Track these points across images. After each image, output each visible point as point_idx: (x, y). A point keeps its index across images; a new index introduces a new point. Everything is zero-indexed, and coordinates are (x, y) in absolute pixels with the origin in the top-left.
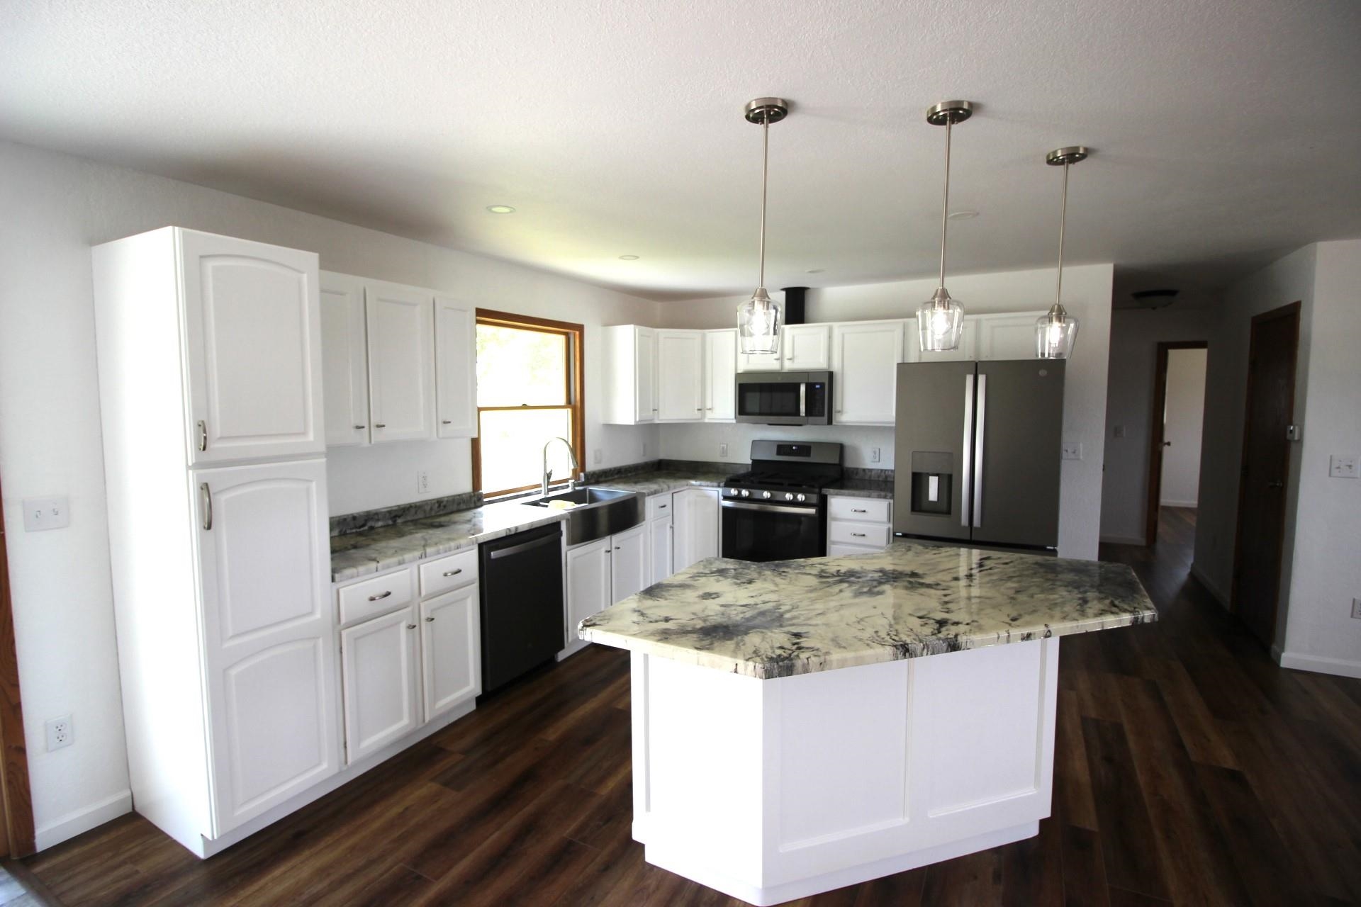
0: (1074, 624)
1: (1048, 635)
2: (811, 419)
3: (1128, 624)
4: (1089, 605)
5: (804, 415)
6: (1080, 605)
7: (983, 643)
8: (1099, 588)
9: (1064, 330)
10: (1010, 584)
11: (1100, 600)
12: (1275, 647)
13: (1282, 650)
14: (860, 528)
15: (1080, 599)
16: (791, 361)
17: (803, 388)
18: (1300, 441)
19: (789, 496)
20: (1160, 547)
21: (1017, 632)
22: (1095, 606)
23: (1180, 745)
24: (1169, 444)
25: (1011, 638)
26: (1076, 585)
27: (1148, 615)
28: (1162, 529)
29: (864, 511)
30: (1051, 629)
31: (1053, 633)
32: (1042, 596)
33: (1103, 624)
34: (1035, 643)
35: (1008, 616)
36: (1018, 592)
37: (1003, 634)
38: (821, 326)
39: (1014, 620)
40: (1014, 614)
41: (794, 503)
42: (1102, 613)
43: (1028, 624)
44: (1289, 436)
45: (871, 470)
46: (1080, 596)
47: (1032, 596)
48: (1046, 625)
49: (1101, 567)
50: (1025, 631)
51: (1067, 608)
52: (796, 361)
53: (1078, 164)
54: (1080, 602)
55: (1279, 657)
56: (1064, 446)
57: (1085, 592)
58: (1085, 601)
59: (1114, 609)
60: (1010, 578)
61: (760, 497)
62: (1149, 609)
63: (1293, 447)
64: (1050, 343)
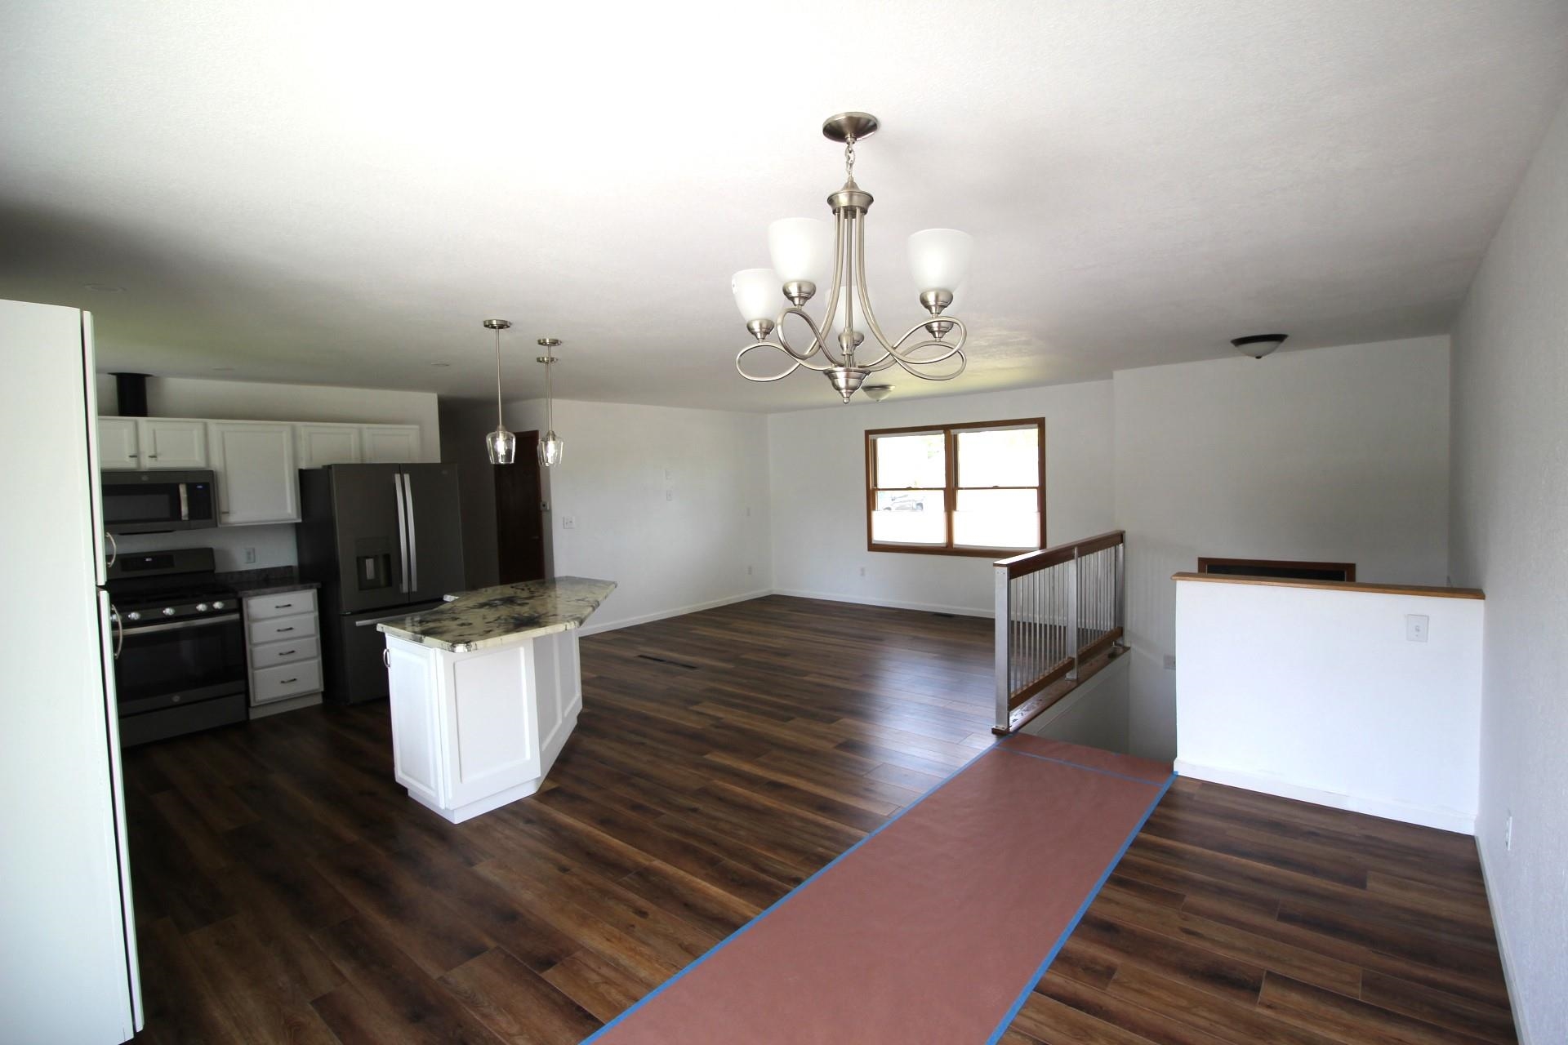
2: (194, 523)
5: (187, 519)
14: (285, 623)
16: (154, 459)
17: (183, 490)
19: (201, 607)
29: (289, 605)
38: (188, 422)
41: (212, 613)
45: (248, 572)
52: (159, 458)
61: (161, 617)
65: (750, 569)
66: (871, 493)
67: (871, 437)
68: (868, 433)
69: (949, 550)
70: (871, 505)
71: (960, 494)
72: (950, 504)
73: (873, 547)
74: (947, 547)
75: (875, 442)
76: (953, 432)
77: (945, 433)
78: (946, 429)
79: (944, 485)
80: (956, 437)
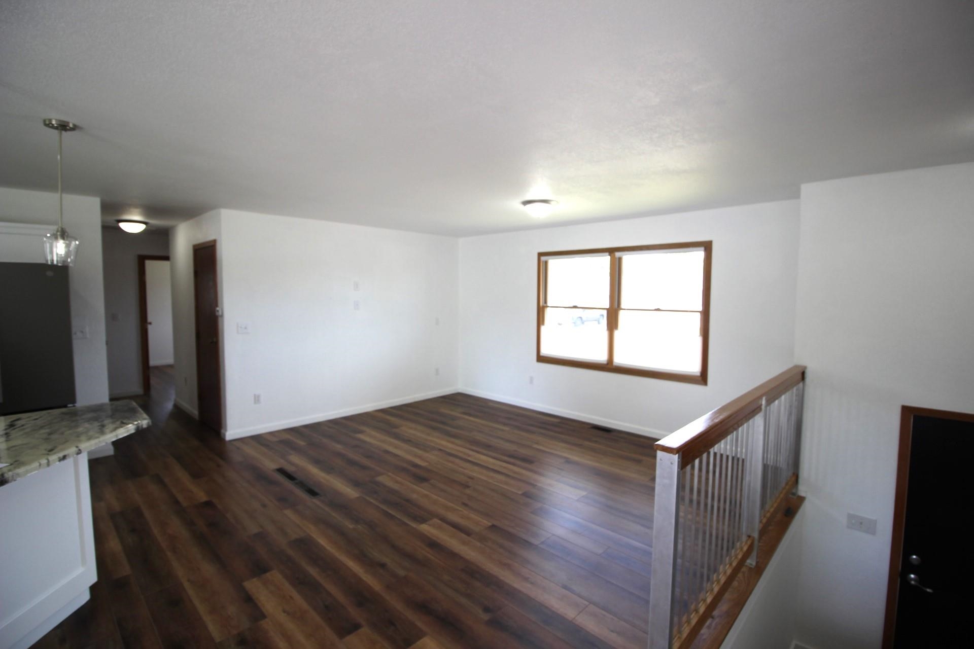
0: (97, 441)
1: (79, 452)
3: (133, 431)
4: (107, 427)
6: (100, 429)
7: (27, 472)
8: (112, 416)
9: (68, 246)
10: (42, 431)
11: (113, 423)
12: (223, 431)
13: (226, 430)
15: (99, 426)
18: (222, 316)
20: (153, 393)
21: (54, 457)
22: (111, 426)
23: (177, 502)
24: (150, 323)
25: (51, 463)
26: (96, 419)
27: (145, 422)
28: (153, 381)
30: (80, 448)
31: (82, 451)
32: (70, 431)
33: (117, 436)
34: (69, 461)
35: (46, 450)
36: (50, 434)
37: (44, 461)
39: (51, 450)
40: (50, 447)
42: (115, 429)
43: (62, 450)
44: (217, 314)
46: (99, 424)
47: (62, 433)
48: (77, 447)
49: (112, 405)
50: (61, 455)
51: (91, 433)
53: (69, 133)
54: (100, 427)
55: (224, 435)
56: (74, 330)
57: (103, 421)
58: (103, 426)
59: (123, 425)
60: (42, 427)
62: (145, 419)
63: (220, 319)
64: (57, 254)
65: (437, 371)
66: (541, 310)
67: (543, 258)
68: (540, 255)
69: (609, 367)
70: (540, 320)
71: (621, 314)
72: (612, 323)
73: (541, 359)
74: (608, 364)
75: (546, 263)
76: (618, 254)
77: (610, 255)
78: (611, 251)
79: (608, 306)
80: (620, 259)
